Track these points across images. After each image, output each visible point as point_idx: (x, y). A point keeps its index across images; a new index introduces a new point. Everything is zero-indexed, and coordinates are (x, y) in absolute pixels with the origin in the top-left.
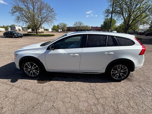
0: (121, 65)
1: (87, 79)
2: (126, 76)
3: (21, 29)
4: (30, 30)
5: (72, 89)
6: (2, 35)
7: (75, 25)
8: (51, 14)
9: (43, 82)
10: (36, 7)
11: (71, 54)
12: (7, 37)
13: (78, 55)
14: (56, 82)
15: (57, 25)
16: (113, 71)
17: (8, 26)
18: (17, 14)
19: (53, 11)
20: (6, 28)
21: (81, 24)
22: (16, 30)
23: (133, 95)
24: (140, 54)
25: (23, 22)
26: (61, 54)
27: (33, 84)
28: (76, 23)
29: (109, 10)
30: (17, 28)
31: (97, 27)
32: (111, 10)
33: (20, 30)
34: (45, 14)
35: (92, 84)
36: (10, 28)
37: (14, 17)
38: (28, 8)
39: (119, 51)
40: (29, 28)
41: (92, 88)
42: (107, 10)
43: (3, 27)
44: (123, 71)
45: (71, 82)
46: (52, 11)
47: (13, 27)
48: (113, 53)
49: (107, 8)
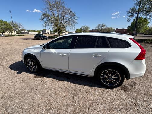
0: (111, 70)
1: (77, 80)
2: (118, 83)
3: (50, 32)
4: (56, 33)
5: (57, 87)
6: (33, 37)
7: (97, 27)
8: (73, 18)
9: (38, 77)
10: (60, 13)
11: (60, 53)
12: (36, 39)
13: (66, 55)
14: (48, 78)
15: (80, 29)
16: (102, 76)
17: (41, 30)
18: (45, 20)
19: (75, 15)
20: (39, 32)
21: (103, 26)
22: (46, 34)
23: (118, 106)
24: (136, 59)
25: (49, 27)
26: (52, 53)
27: (30, 77)
28: (99, 25)
29: (135, 9)
30: (47, 32)
31: (123, 29)
32: (137, 8)
33: (49, 34)
34: (67, 19)
35: (79, 86)
36: (42, 32)
37: (43, 23)
38: (54, 14)
39: (108, 53)
40: (55, 32)
41: (76, 90)
42: (133, 9)
43: (37, 31)
44: (114, 77)
45: (60, 81)
46: (73, 15)
47: (44, 31)
48: (101, 55)
49: (132, 7)
